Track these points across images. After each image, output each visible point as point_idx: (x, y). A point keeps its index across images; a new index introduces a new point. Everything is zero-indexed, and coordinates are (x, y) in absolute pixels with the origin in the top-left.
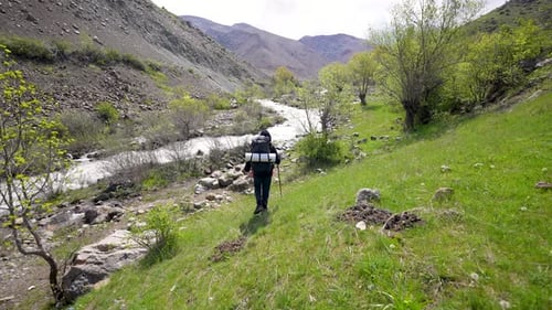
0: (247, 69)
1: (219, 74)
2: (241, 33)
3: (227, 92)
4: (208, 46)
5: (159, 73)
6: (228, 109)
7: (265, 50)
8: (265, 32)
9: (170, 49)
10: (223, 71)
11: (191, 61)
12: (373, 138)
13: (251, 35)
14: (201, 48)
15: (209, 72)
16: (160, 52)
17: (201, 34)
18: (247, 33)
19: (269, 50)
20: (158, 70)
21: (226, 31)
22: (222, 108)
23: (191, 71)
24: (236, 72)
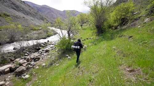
0: (46, 18)
1: (36, 19)
2: (45, 8)
3: (39, 24)
4: (32, 10)
5: (8, 17)
6: (37, 30)
7: (53, 13)
8: (52, 8)
9: (15, 9)
10: (37, 18)
11: (25, 14)
12: (87, 39)
13: (48, 9)
14: (29, 10)
15: (32, 18)
16: (10, 10)
17: (29, 6)
18: (46, 8)
19: (54, 13)
20: (8, 16)
21: (40, 7)
22: (35, 30)
23: (24, 17)
24: (42, 19)
